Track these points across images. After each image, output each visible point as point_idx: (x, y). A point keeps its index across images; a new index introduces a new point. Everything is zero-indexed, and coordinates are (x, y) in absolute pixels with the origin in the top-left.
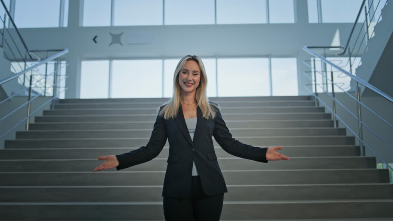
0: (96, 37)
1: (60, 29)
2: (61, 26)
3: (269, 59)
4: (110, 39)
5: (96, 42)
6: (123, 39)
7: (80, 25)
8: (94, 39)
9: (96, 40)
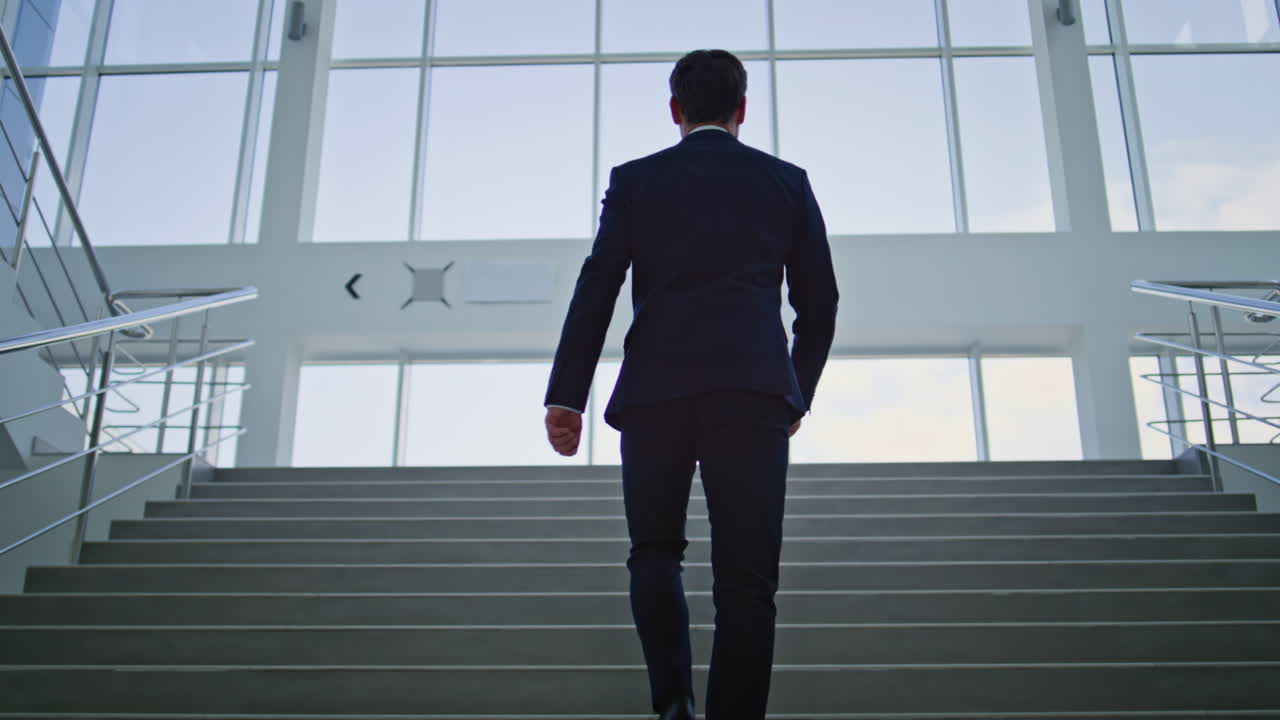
0: (356, 278)
1: (231, 251)
2: (238, 240)
3: (973, 361)
4: (405, 286)
5: (355, 295)
6: (451, 286)
7: (302, 238)
8: (349, 287)
9: (356, 287)
